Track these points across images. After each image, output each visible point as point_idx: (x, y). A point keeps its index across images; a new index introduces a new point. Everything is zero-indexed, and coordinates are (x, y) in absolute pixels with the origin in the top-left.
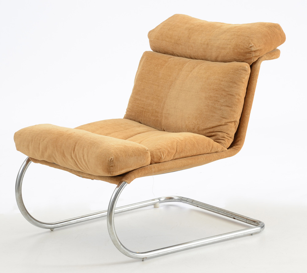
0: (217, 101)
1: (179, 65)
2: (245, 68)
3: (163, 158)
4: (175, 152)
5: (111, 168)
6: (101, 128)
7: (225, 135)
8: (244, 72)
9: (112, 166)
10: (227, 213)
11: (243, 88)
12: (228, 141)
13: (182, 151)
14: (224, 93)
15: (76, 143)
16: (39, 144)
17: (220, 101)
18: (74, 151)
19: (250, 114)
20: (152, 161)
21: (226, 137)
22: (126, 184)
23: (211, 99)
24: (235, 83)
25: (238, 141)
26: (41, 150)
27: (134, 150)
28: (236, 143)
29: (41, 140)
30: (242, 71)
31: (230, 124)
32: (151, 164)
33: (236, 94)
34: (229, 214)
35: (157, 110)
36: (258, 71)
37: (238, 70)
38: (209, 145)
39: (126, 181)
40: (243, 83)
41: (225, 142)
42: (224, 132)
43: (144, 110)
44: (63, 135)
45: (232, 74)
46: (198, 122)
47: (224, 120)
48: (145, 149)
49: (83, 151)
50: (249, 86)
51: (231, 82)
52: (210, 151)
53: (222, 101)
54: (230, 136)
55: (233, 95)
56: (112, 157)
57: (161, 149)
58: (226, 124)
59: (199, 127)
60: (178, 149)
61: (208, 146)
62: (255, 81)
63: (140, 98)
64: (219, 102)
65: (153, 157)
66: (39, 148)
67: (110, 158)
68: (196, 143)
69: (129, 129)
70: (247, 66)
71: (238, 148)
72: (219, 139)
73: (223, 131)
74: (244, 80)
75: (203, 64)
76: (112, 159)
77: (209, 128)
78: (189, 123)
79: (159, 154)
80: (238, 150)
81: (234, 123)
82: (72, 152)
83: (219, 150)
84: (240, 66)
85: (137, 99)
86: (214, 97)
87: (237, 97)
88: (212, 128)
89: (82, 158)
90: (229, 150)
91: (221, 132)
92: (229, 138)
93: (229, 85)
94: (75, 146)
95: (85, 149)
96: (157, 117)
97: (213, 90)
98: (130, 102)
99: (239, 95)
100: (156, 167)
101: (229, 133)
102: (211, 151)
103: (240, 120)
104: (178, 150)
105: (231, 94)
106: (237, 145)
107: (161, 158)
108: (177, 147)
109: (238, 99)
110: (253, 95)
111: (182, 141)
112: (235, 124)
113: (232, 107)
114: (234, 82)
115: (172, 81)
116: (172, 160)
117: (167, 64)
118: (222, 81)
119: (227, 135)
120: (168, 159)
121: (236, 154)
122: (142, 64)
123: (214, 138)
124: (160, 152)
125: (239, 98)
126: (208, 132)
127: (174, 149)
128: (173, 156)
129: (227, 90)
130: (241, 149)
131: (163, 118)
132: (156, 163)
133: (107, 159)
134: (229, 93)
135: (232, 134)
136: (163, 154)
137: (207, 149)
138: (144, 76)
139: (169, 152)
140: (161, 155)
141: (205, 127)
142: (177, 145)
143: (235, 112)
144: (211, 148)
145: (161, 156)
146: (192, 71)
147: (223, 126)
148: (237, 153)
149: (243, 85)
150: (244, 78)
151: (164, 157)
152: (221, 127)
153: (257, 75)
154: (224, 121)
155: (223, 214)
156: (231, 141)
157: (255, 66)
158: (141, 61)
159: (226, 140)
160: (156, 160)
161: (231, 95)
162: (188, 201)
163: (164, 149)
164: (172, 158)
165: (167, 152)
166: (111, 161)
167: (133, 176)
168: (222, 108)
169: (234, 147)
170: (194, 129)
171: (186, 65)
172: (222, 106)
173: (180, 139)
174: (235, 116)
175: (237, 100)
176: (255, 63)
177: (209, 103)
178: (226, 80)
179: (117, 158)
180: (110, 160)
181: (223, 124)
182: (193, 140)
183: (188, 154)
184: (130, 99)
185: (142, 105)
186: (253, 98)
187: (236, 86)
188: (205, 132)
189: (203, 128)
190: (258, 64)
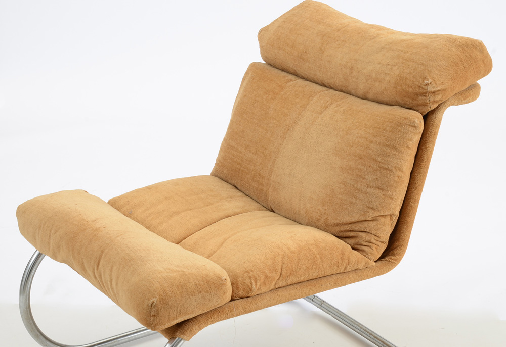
0: (360, 176)
1: (303, 97)
2: (414, 122)
3: (255, 290)
4: (278, 277)
5: (153, 318)
6: (166, 199)
7: (373, 239)
8: (411, 129)
9: (154, 316)
10: (375, 339)
11: (408, 157)
12: (376, 249)
13: (290, 274)
14: (373, 165)
15: (102, 252)
16: (50, 237)
17: (366, 177)
18: (98, 265)
19: (419, 200)
20: (234, 295)
21: (374, 242)
22: (182, 342)
23: (350, 172)
24: (394, 148)
25: (396, 248)
26: (51, 248)
27: (199, 281)
28: (392, 250)
29: (53, 232)
30: (408, 128)
31: (382, 219)
32: (232, 300)
33: (395, 168)
34: (378, 341)
35: (261, 172)
36: (438, 126)
37: (400, 125)
38: (342, 259)
39: (182, 336)
40: (409, 148)
41: (372, 250)
42: (371, 234)
43: (242, 169)
44: (85, 229)
45: (390, 131)
46: (325, 209)
47: (371, 211)
48: (219, 278)
49: (111, 271)
50: (420, 152)
51: (387, 146)
52: (343, 269)
53: (370, 178)
54: (382, 241)
55: (389, 170)
56: (154, 299)
57: (252, 271)
58: (374, 218)
59: (327, 219)
60: (284, 270)
61: (340, 262)
62: (430, 145)
63: (236, 147)
64: (364, 179)
65: (237, 288)
66: (49, 244)
67: (151, 301)
68: (318, 256)
69: (212, 204)
70: (418, 119)
71: (395, 260)
72: (362, 245)
73: (367, 231)
74: (411, 143)
75: (342, 101)
76: (153, 302)
77: (345, 224)
78: (312, 207)
79: (248, 281)
80: (394, 264)
81: (389, 217)
82: (96, 268)
83: (361, 266)
84: (406, 119)
85: (231, 146)
86: (356, 169)
87: (397, 173)
88: (351, 223)
89: (109, 283)
90: (380, 262)
91: (366, 232)
92: (379, 244)
93: (384, 151)
94: (100, 256)
95: (115, 268)
96: (261, 184)
97: (356, 156)
98: (221, 150)
99: (401, 170)
100: (241, 307)
101: (380, 235)
102: (345, 269)
103: (401, 212)
104: (284, 273)
105: (387, 167)
106: (394, 255)
107: (251, 290)
108: (282, 266)
109: (399, 177)
110: (427, 168)
111: (293, 252)
112: (391, 219)
113: (387, 191)
114: (392, 147)
115: (289, 126)
116: (272, 290)
117: (283, 93)
118: (371, 142)
119: (376, 238)
120: (264, 289)
121: (390, 270)
122: (245, 84)
123: (352, 241)
124: (250, 277)
125: (401, 174)
126: (343, 229)
127: (275, 270)
128: (273, 284)
129: (379, 159)
130: (399, 261)
131: (270, 188)
132: (242, 298)
133: (146, 302)
134: (382, 165)
135: (386, 237)
136: (256, 282)
137: (338, 267)
138: (245, 108)
139: (266, 277)
140: (252, 284)
141: (338, 222)
142: (283, 263)
143: (392, 199)
144: (345, 264)
145: (250, 286)
146: (322, 112)
147: (370, 222)
148: (392, 269)
149: (409, 151)
150: (411, 140)
151: (257, 287)
152: (366, 224)
153: (436, 134)
154: (371, 215)
155: (370, 338)
156: (383, 247)
157: (433, 117)
158: (244, 79)
159: (374, 247)
160: (241, 293)
161: (386, 169)
162: (316, 301)
163: (258, 272)
164: (272, 287)
165: (263, 278)
166: (153, 306)
167: (195, 328)
168: (369, 190)
169: (388, 258)
170: (318, 220)
171: (315, 99)
172: (369, 186)
173: (289, 249)
174: (392, 206)
175: (396, 179)
176: (433, 112)
177: (346, 178)
178: (379, 141)
179: (164, 301)
180: (150, 305)
181: (370, 218)
182: (314, 250)
183: (302, 278)
184: (222, 144)
185: (239, 159)
186: (425, 173)
187: (395, 155)
188: (336, 229)
189: (334, 221)
190: (438, 114)
